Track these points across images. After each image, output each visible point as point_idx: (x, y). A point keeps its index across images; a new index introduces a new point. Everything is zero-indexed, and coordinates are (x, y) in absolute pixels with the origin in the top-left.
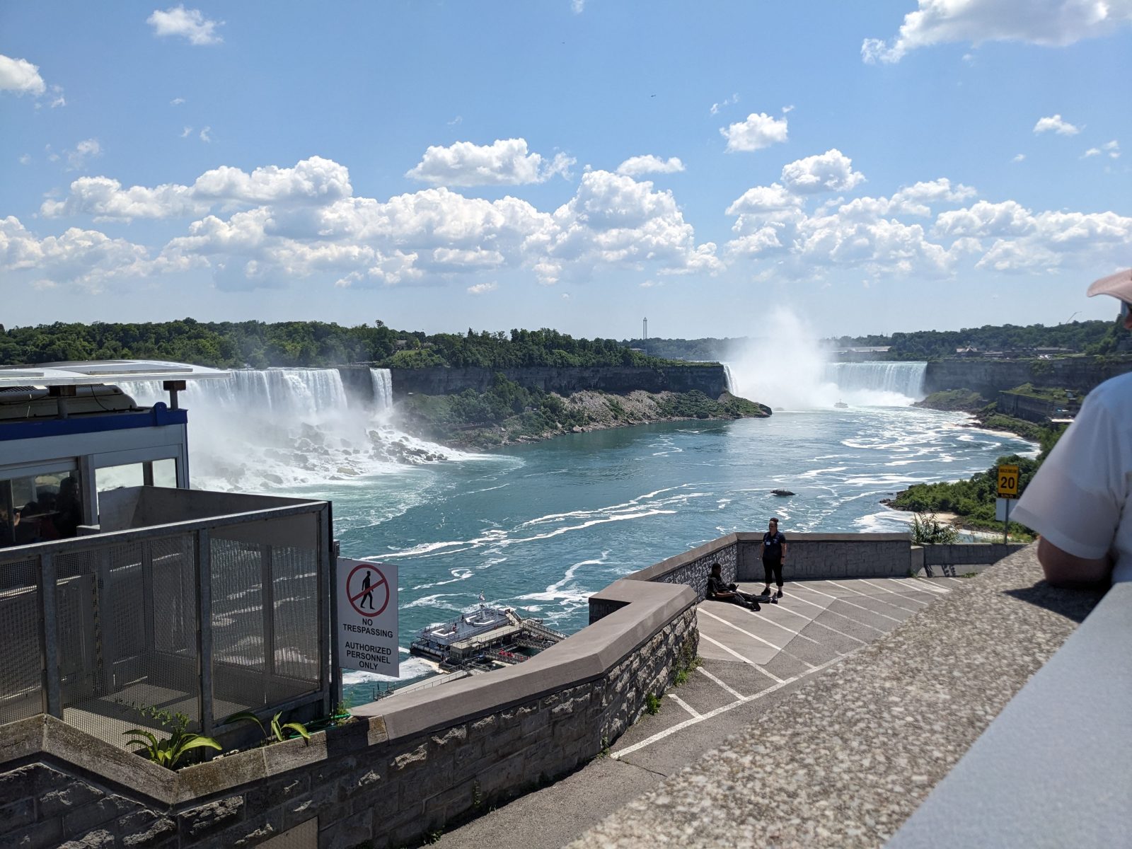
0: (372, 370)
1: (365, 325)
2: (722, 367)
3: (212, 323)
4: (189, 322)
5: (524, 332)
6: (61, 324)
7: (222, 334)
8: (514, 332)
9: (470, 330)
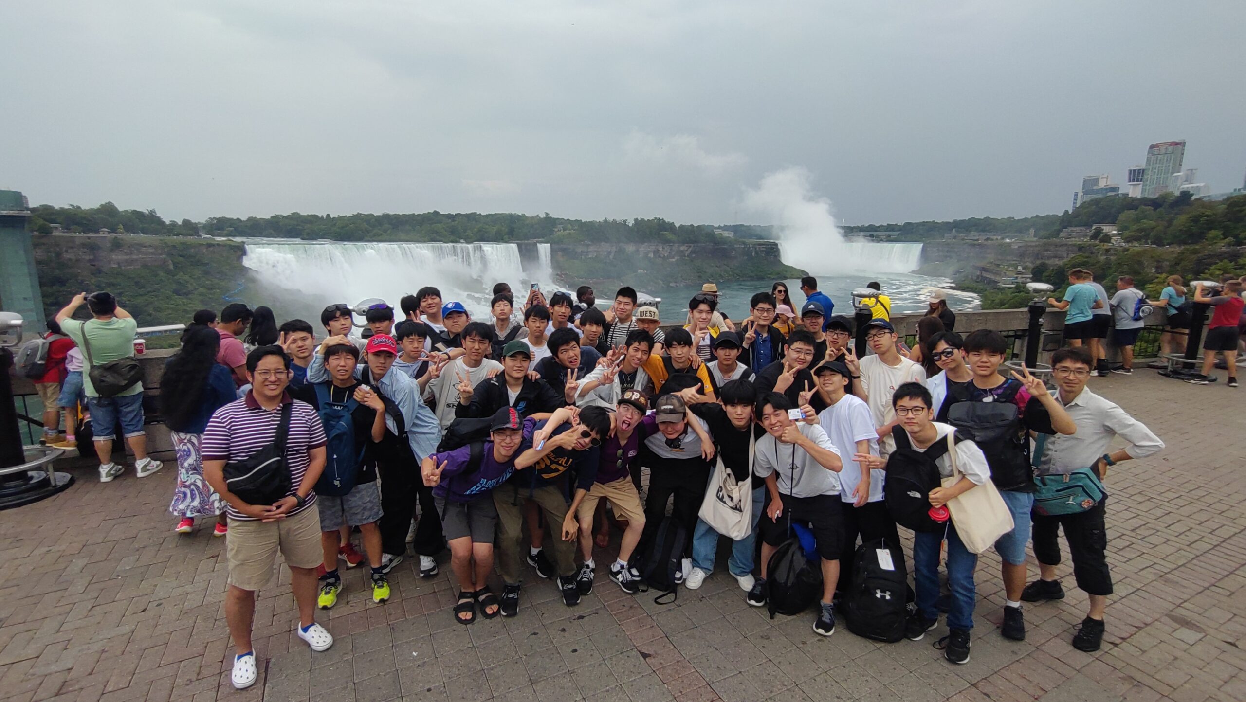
0: (539, 245)
1: (538, 216)
2: (776, 245)
3: (449, 214)
4: (436, 213)
5: (642, 220)
6: (361, 214)
7: (454, 221)
8: (636, 220)
9: (606, 219)
